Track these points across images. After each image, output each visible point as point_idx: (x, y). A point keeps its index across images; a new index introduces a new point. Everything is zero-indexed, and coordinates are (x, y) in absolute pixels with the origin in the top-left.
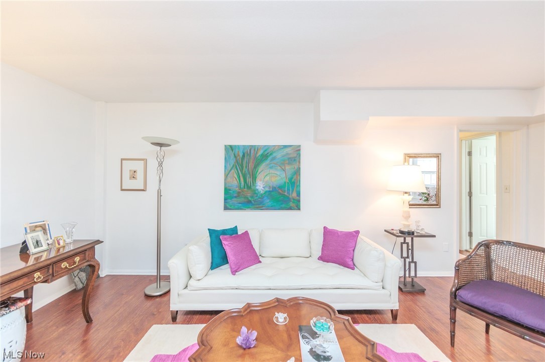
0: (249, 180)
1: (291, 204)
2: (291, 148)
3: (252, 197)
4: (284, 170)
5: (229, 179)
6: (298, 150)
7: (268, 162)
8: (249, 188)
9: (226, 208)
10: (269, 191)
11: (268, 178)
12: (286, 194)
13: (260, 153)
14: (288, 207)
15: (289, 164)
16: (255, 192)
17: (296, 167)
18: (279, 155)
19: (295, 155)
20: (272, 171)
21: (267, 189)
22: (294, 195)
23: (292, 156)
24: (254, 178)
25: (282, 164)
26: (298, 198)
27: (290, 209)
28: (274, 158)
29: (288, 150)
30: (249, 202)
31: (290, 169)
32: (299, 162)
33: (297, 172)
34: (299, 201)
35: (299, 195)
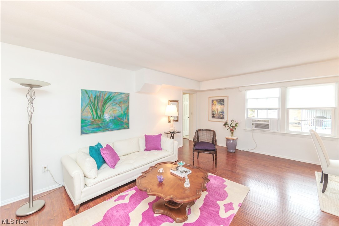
0: (99, 113)
1: (125, 126)
2: (125, 94)
3: (101, 124)
4: (121, 107)
5: (85, 113)
6: (128, 95)
7: (111, 102)
8: (100, 118)
9: (83, 133)
10: (113, 119)
11: (111, 112)
12: (122, 120)
13: (106, 96)
14: (123, 127)
15: (123, 103)
16: (104, 121)
17: (127, 105)
18: (118, 98)
19: (127, 99)
20: (114, 107)
21: (111, 118)
22: (126, 120)
23: (125, 99)
24: (103, 112)
25: (120, 104)
26: (128, 122)
27: (124, 128)
28: (115, 100)
29: (123, 96)
30: (100, 127)
31: (123, 106)
32: (129, 103)
33: (128, 108)
34: (129, 124)
35: (128, 120)
